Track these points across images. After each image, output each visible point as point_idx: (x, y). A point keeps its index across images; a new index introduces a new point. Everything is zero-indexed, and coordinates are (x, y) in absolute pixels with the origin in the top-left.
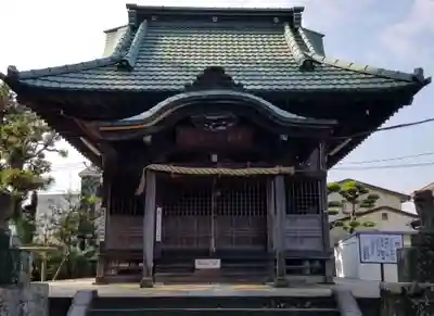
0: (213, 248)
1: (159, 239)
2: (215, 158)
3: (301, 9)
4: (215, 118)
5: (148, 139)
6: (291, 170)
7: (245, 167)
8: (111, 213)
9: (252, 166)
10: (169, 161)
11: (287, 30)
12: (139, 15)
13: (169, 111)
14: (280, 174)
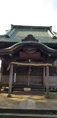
0: (29, 85)
1: (15, 81)
2: (30, 61)
3: (51, 27)
4: (30, 49)
5: (11, 55)
6: (51, 65)
7: (38, 63)
8: (3, 74)
9: (40, 63)
10: (17, 61)
11: (48, 31)
12: (13, 27)
13: (17, 47)
14: (48, 66)
